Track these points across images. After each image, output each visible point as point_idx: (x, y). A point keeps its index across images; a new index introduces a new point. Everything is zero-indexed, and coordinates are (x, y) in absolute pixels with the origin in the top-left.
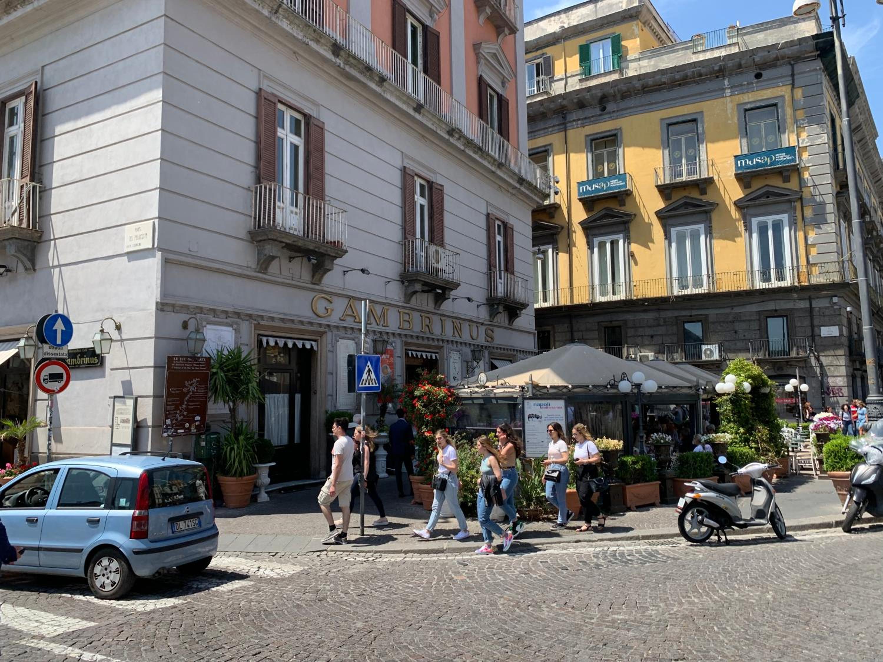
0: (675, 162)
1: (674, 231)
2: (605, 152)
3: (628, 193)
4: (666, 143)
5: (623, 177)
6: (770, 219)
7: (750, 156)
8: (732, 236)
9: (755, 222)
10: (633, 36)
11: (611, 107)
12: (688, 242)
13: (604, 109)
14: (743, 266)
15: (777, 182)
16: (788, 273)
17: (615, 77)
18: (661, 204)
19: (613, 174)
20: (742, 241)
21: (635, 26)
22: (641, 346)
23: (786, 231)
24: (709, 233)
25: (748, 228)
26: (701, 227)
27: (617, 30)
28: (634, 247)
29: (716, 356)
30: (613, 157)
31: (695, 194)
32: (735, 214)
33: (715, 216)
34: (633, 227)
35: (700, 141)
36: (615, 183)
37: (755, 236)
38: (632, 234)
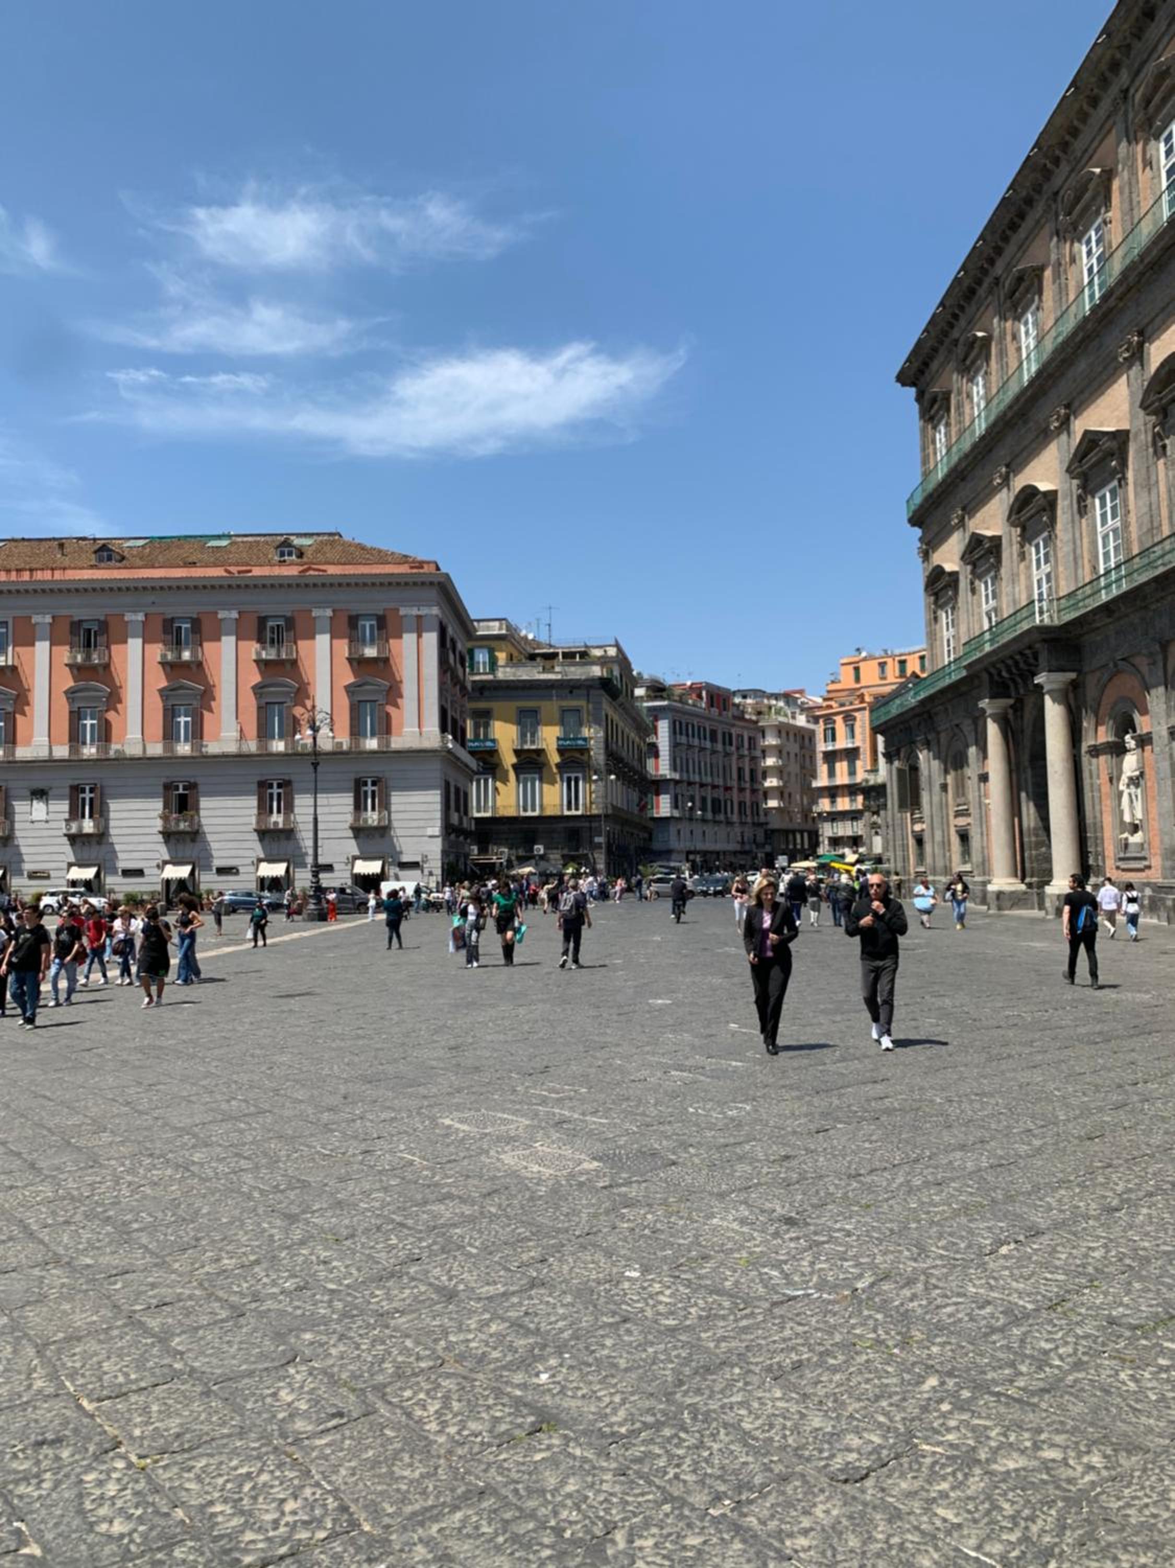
0: (523, 736)
1: (522, 777)
2: (482, 721)
3: (496, 751)
4: (519, 723)
5: (494, 741)
6: (573, 775)
7: (565, 739)
8: (553, 783)
9: (565, 776)
10: (501, 651)
11: (486, 693)
12: (529, 785)
13: (481, 694)
14: (558, 802)
15: (578, 755)
16: (581, 807)
17: (490, 677)
18: (514, 760)
19: (486, 738)
20: (557, 786)
21: (503, 644)
22: (499, 844)
23: (581, 783)
24: (541, 780)
25: (562, 780)
26: (537, 776)
27: (493, 644)
28: (498, 784)
29: (542, 852)
30: (487, 726)
31: (534, 756)
32: (555, 770)
33: (544, 770)
34: (498, 771)
35: (538, 724)
36: (489, 744)
37: (565, 784)
38: (498, 776)
